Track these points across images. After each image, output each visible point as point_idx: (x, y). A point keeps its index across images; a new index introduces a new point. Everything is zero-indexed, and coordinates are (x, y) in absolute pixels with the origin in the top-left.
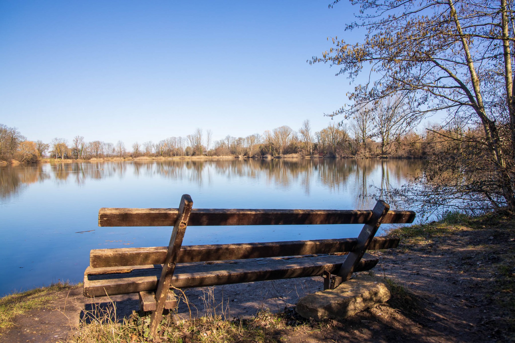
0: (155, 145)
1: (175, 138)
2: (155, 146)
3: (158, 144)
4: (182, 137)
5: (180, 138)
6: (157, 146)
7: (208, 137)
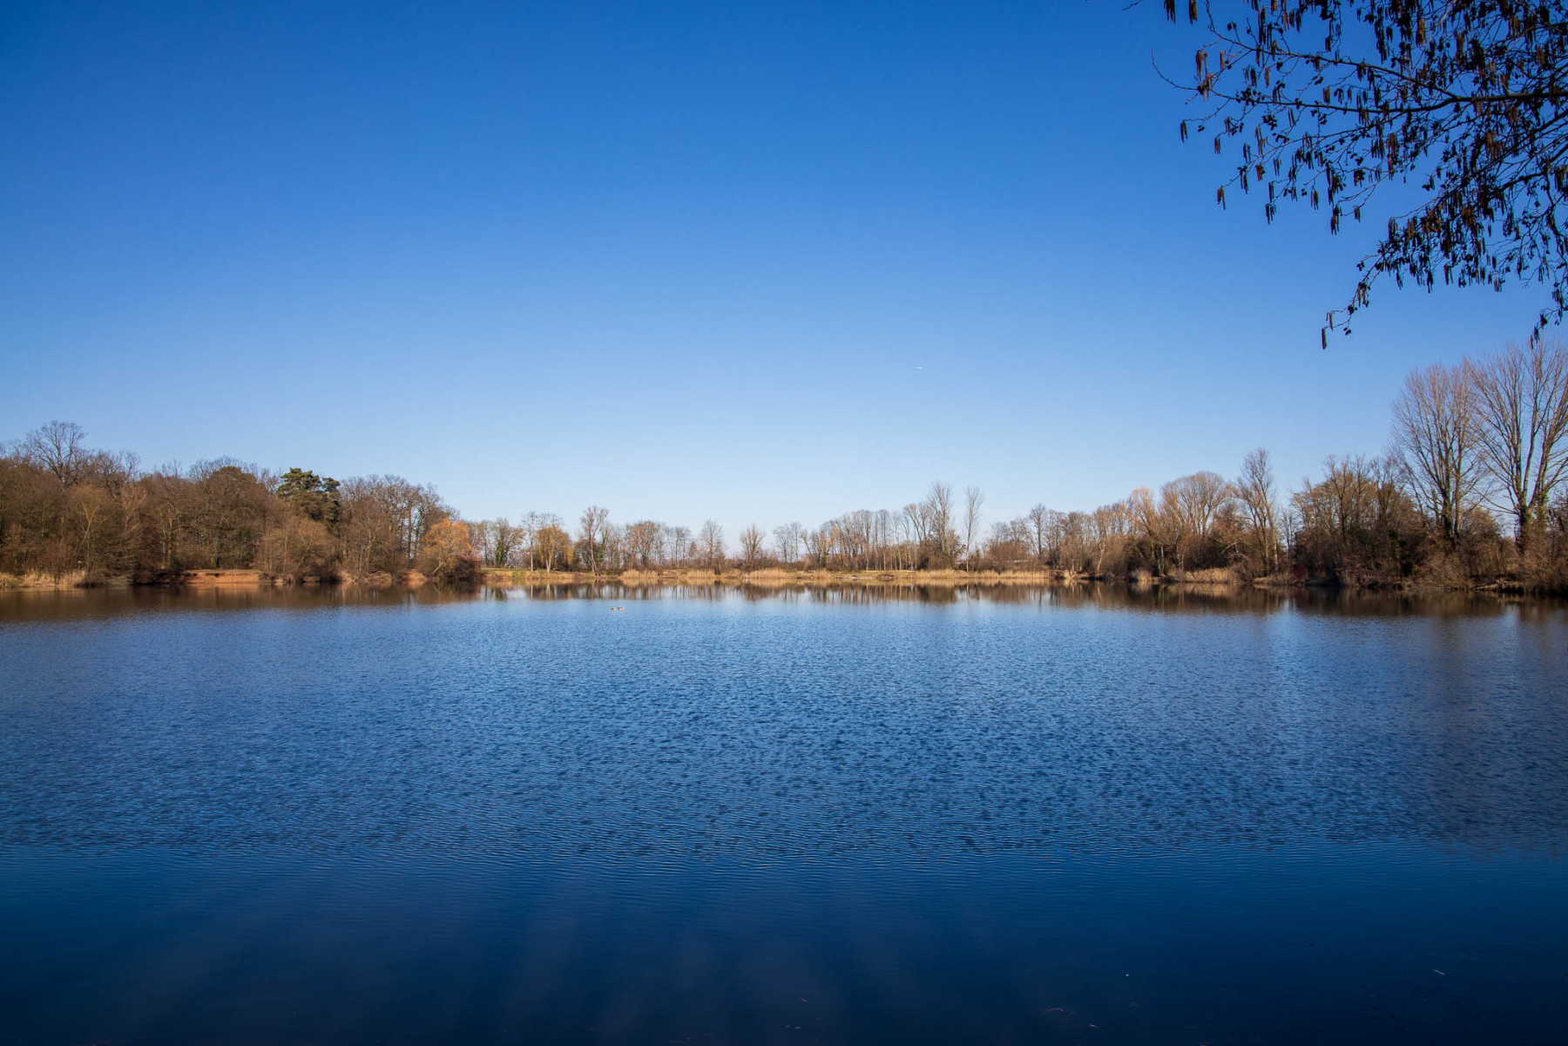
0: (809, 533)
1: (867, 514)
2: (808, 537)
3: (818, 531)
4: (890, 510)
5: (884, 514)
6: (814, 537)
7: (971, 512)
